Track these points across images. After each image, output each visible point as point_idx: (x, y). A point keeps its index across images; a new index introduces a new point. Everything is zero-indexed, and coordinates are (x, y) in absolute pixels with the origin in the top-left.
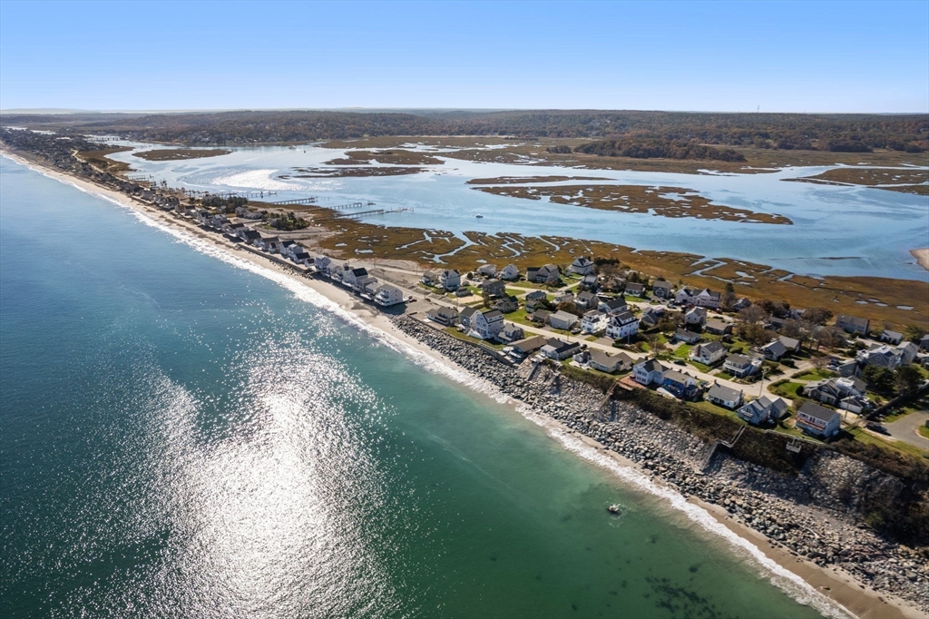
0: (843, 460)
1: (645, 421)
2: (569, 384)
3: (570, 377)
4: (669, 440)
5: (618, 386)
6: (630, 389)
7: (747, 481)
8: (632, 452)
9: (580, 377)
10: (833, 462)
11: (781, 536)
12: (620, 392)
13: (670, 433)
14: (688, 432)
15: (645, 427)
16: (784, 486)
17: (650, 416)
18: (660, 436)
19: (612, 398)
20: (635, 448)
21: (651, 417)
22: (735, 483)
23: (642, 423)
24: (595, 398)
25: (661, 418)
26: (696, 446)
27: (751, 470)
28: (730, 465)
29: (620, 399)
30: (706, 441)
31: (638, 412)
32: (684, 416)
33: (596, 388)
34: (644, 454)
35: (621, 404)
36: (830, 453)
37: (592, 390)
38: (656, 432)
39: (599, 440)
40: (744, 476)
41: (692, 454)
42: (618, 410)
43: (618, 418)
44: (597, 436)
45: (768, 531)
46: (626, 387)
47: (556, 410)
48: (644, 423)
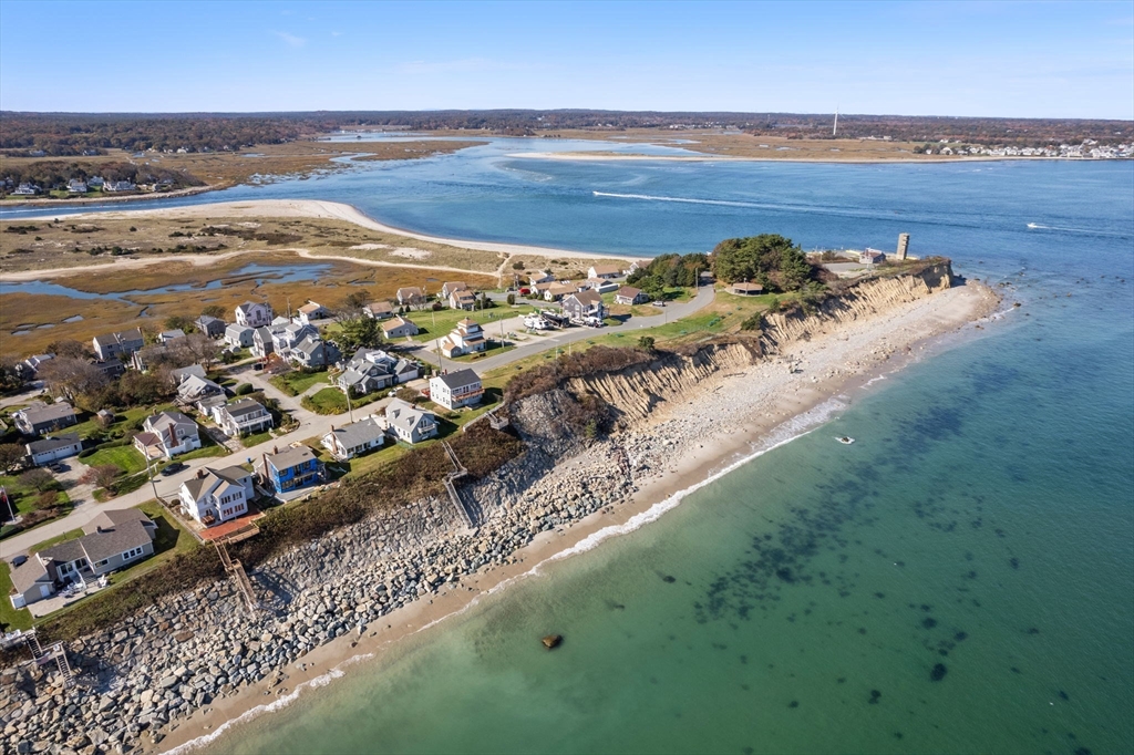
0: (526, 403)
1: (337, 548)
2: (118, 637)
3: (101, 624)
4: (397, 537)
5: (228, 546)
6: (256, 531)
7: (510, 492)
8: (395, 593)
9: (124, 604)
10: (525, 412)
11: (598, 502)
12: (247, 550)
13: (387, 527)
14: (405, 504)
15: (348, 554)
16: (531, 465)
17: (334, 535)
18: (380, 545)
19: (248, 569)
20: (389, 585)
21: (340, 535)
22: (506, 504)
23: (336, 554)
24: (212, 602)
25: (351, 523)
26: (431, 510)
27: (501, 477)
28: (482, 492)
29: (262, 557)
30: (435, 494)
31: (313, 547)
32: (373, 492)
33: (192, 586)
34: (409, 580)
35: (272, 562)
36: (513, 405)
37: (191, 596)
38: (368, 545)
39: (333, 635)
40: (504, 491)
41: (438, 523)
42: (280, 576)
43: (294, 586)
44: (321, 636)
45: (589, 507)
46: (247, 534)
47: (178, 694)
48: (339, 551)
